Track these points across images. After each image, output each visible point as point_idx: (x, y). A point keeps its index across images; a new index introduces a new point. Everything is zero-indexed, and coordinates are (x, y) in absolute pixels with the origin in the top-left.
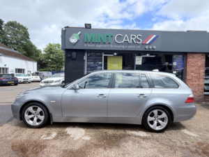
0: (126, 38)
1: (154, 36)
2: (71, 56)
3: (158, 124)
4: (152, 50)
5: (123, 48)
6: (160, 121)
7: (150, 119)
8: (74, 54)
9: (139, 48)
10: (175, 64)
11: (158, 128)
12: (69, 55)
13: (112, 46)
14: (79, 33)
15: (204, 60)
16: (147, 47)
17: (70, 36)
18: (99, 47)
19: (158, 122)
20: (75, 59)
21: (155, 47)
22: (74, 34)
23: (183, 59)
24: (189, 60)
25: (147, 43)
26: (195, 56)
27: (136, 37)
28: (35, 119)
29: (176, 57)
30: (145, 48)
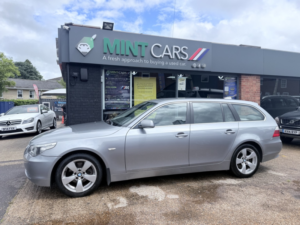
0: (167, 51)
1: (203, 50)
2: (80, 75)
3: (247, 167)
4: (200, 69)
5: (163, 65)
6: (249, 163)
7: (238, 161)
8: (84, 72)
9: (183, 66)
10: (226, 89)
11: (248, 172)
12: (76, 74)
13: (146, 62)
14: (94, 37)
15: (259, 84)
16: (195, 65)
17: (78, 40)
18: (127, 62)
19: (246, 164)
20: (85, 81)
21: (204, 66)
22: (85, 38)
23: (236, 83)
24: (243, 83)
25: (195, 59)
26: (250, 78)
27: (181, 48)
28: (78, 181)
29: (228, 79)
30: (192, 67)
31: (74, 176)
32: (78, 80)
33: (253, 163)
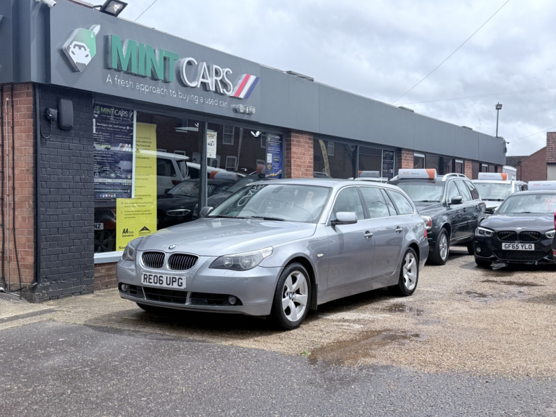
1: (252, 78)
2: (59, 115)
5: (197, 103)
9: (223, 108)
10: (269, 158)
13: (172, 94)
14: (97, 30)
15: (312, 152)
16: (242, 108)
21: (254, 110)
22: (80, 31)
23: (281, 146)
24: (294, 149)
25: (242, 95)
27: (223, 71)
28: (292, 305)
29: (272, 139)
30: (236, 111)
31: (287, 298)
32: (54, 125)
33: (413, 274)
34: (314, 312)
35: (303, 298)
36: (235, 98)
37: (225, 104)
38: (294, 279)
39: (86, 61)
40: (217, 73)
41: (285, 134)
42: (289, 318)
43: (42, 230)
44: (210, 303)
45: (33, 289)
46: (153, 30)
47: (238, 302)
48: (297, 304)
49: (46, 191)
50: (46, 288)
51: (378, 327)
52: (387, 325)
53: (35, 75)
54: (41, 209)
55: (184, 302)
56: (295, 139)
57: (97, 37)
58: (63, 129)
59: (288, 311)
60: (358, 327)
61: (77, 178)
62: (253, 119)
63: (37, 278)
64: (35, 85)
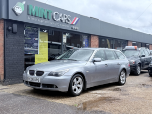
0: (61, 17)
1: (77, 19)
3: (123, 80)
5: (59, 26)
7: (120, 77)
9: (68, 28)
12: (10, 28)
13: (51, 23)
14: (24, 3)
16: (74, 27)
18: (41, 22)
21: (78, 28)
22: (19, 3)
24: (92, 40)
25: (74, 24)
27: (67, 16)
28: (77, 88)
29: (85, 37)
30: (72, 28)
31: (75, 86)
32: (11, 32)
33: (124, 78)
34: (85, 90)
35: (81, 86)
36: (72, 24)
37: (68, 26)
38: (77, 80)
39: (21, 12)
40: (65, 17)
41: (89, 36)
42: (75, 92)
43: (6, 64)
44: (48, 87)
45: (4, 81)
46: (45, 4)
47: (57, 87)
48: (79, 88)
49: (8, 52)
50: (8, 81)
51: (106, 96)
52: (110, 96)
53: (4, 16)
54: (6, 57)
55: (40, 86)
56: (92, 37)
57: (24, 5)
58: (14, 33)
59: (75, 90)
60: (99, 96)
61: (19, 48)
62: (78, 31)
63: (5, 78)
64: (4, 19)
